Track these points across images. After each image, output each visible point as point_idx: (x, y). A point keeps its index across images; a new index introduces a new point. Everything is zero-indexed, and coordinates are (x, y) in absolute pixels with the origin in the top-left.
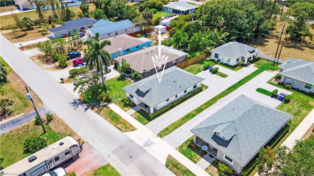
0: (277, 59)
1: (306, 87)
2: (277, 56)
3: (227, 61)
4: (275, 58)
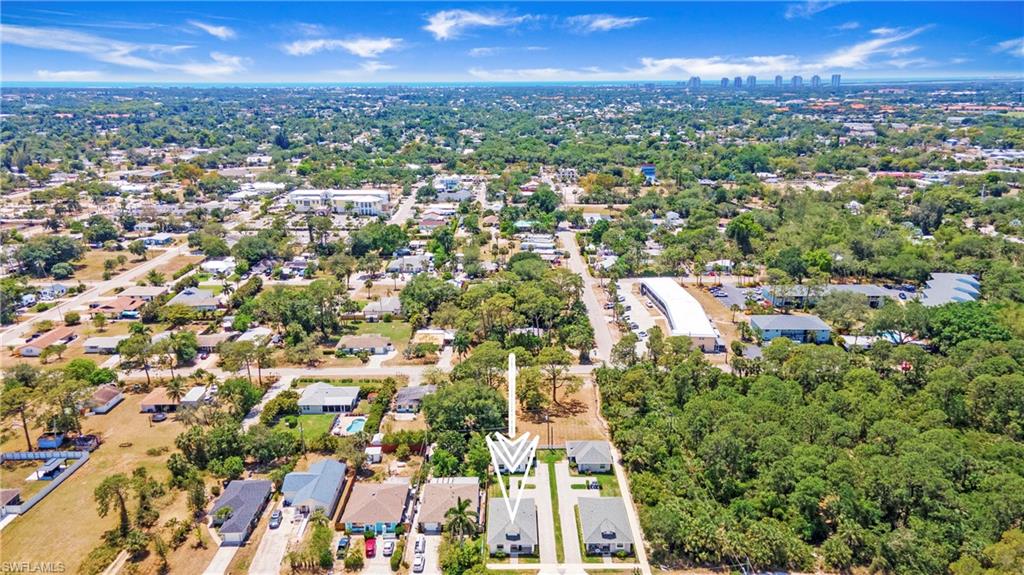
0: (550, 443)
1: (602, 467)
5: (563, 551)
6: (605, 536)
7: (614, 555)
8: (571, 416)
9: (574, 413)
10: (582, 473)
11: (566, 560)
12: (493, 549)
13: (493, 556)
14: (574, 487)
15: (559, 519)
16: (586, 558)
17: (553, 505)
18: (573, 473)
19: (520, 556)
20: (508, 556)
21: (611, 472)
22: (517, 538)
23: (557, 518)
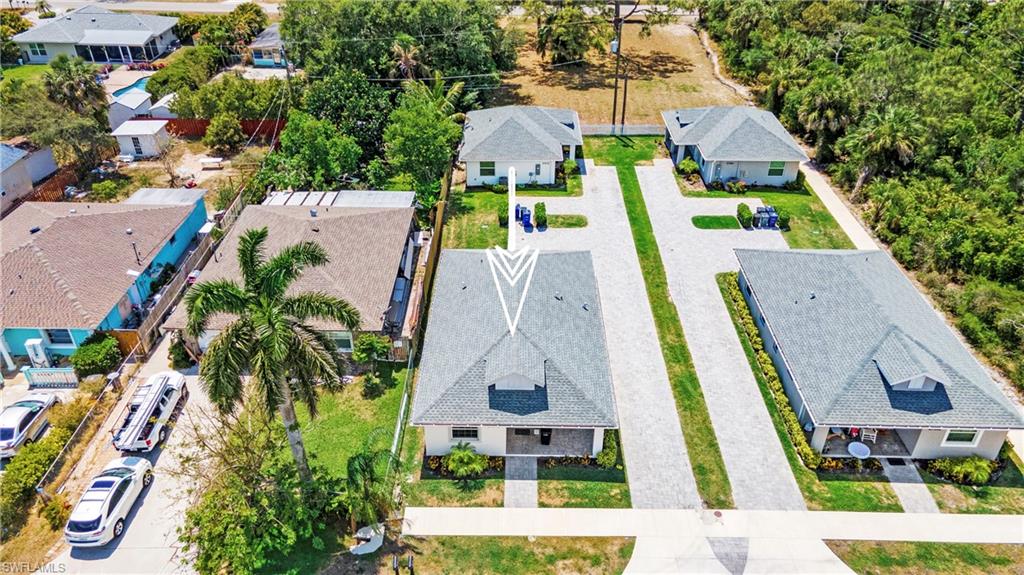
0: (618, 125)
1: (772, 173)
2: (617, 118)
3: (531, 174)
4: (614, 123)
5: (713, 445)
6: (901, 398)
7: (932, 471)
8: (656, 77)
9: (663, 74)
10: (716, 187)
11: (736, 494)
12: (438, 440)
13: (435, 468)
14: (702, 222)
15: (675, 319)
16: (818, 486)
17: (647, 274)
18: (690, 188)
19: (546, 470)
20: (496, 468)
21: (797, 186)
22: (536, 399)
23: (666, 318)
